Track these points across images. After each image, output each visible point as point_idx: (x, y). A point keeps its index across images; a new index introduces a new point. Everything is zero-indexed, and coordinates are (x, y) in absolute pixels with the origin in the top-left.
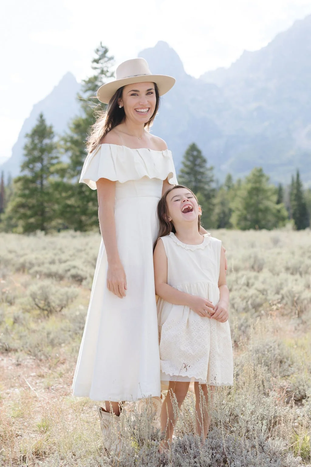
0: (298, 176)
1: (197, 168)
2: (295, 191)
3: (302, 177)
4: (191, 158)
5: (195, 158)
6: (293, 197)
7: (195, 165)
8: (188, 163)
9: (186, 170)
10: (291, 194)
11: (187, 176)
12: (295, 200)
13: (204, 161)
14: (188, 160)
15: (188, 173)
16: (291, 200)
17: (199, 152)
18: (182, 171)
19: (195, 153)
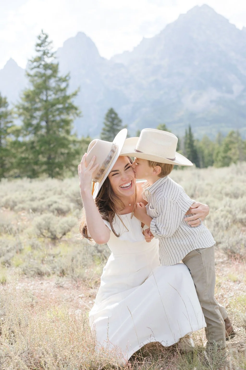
0: (190, 129)
1: (115, 127)
2: (188, 141)
3: (193, 130)
4: (110, 120)
5: (113, 119)
6: (187, 146)
7: (113, 124)
8: (108, 123)
9: (107, 128)
10: (185, 143)
11: (107, 133)
12: (189, 148)
13: (120, 121)
14: (108, 121)
15: (109, 131)
16: (185, 148)
17: (116, 114)
18: (104, 130)
19: (113, 116)
